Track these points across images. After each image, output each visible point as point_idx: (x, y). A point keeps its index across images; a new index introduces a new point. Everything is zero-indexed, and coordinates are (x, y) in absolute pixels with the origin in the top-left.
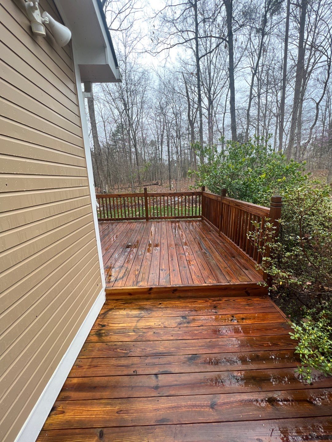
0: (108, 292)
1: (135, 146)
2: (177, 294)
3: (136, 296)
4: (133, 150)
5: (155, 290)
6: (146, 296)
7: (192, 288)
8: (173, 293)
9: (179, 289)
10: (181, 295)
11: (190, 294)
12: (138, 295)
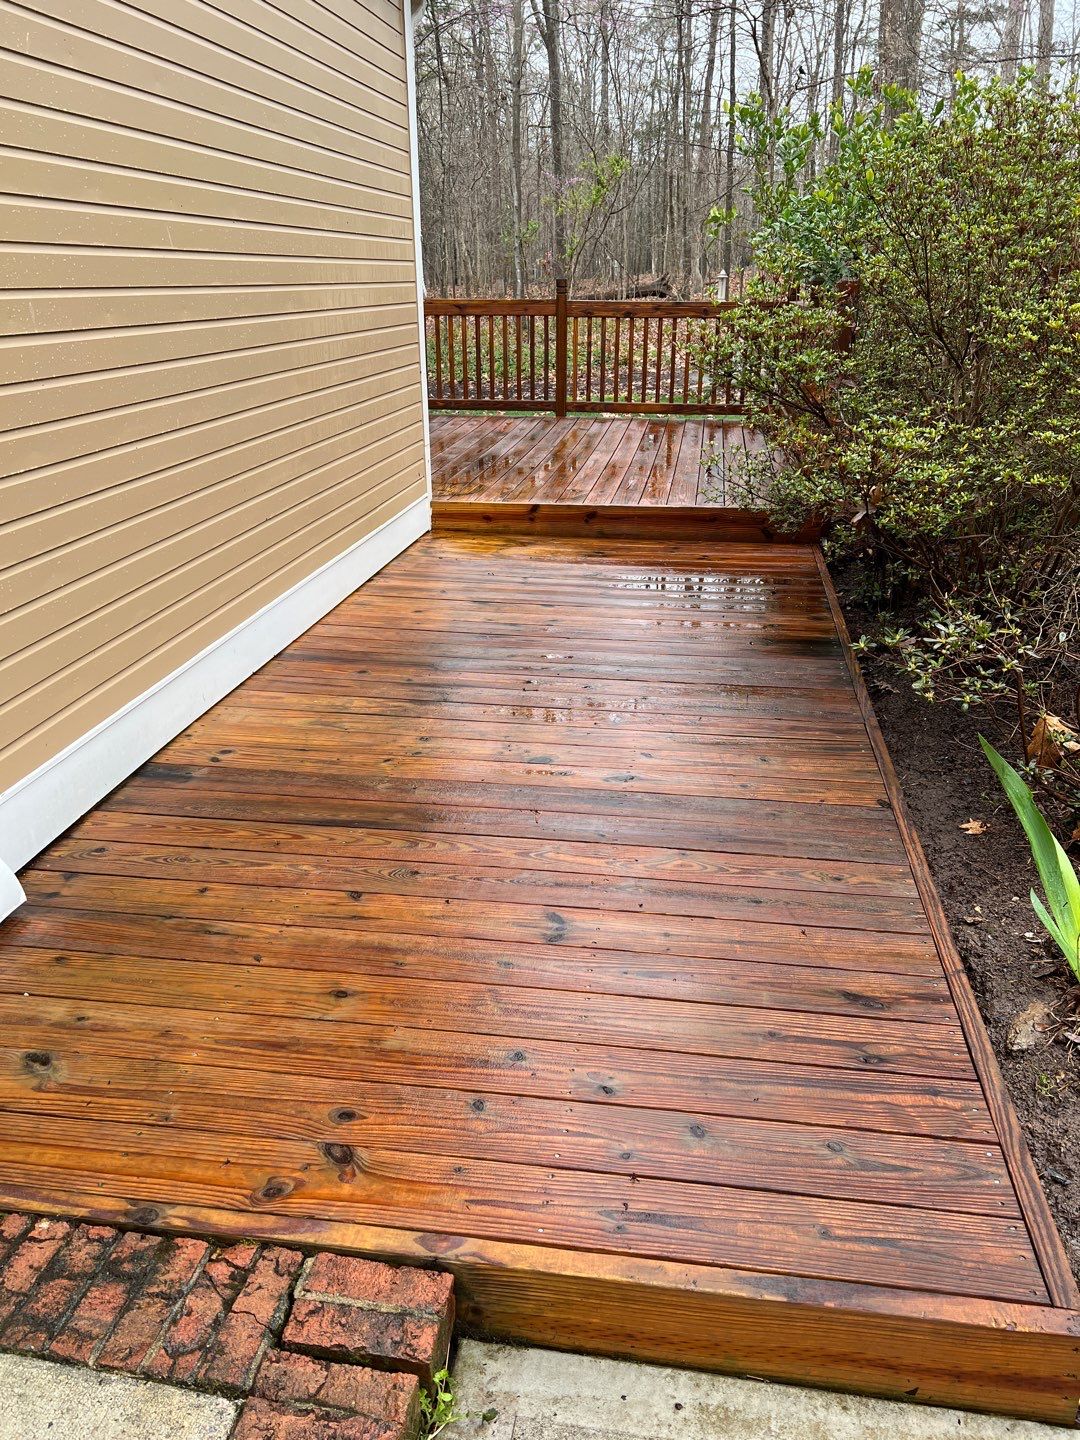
0: (437, 509)
1: (550, 40)
2: (597, 527)
3: (501, 524)
4: (539, 62)
5: (545, 511)
6: (524, 525)
7: (631, 513)
8: (587, 521)
9: (600, 511)
10: (607, 528)
11: (625, 528)
12: (506, 523)
